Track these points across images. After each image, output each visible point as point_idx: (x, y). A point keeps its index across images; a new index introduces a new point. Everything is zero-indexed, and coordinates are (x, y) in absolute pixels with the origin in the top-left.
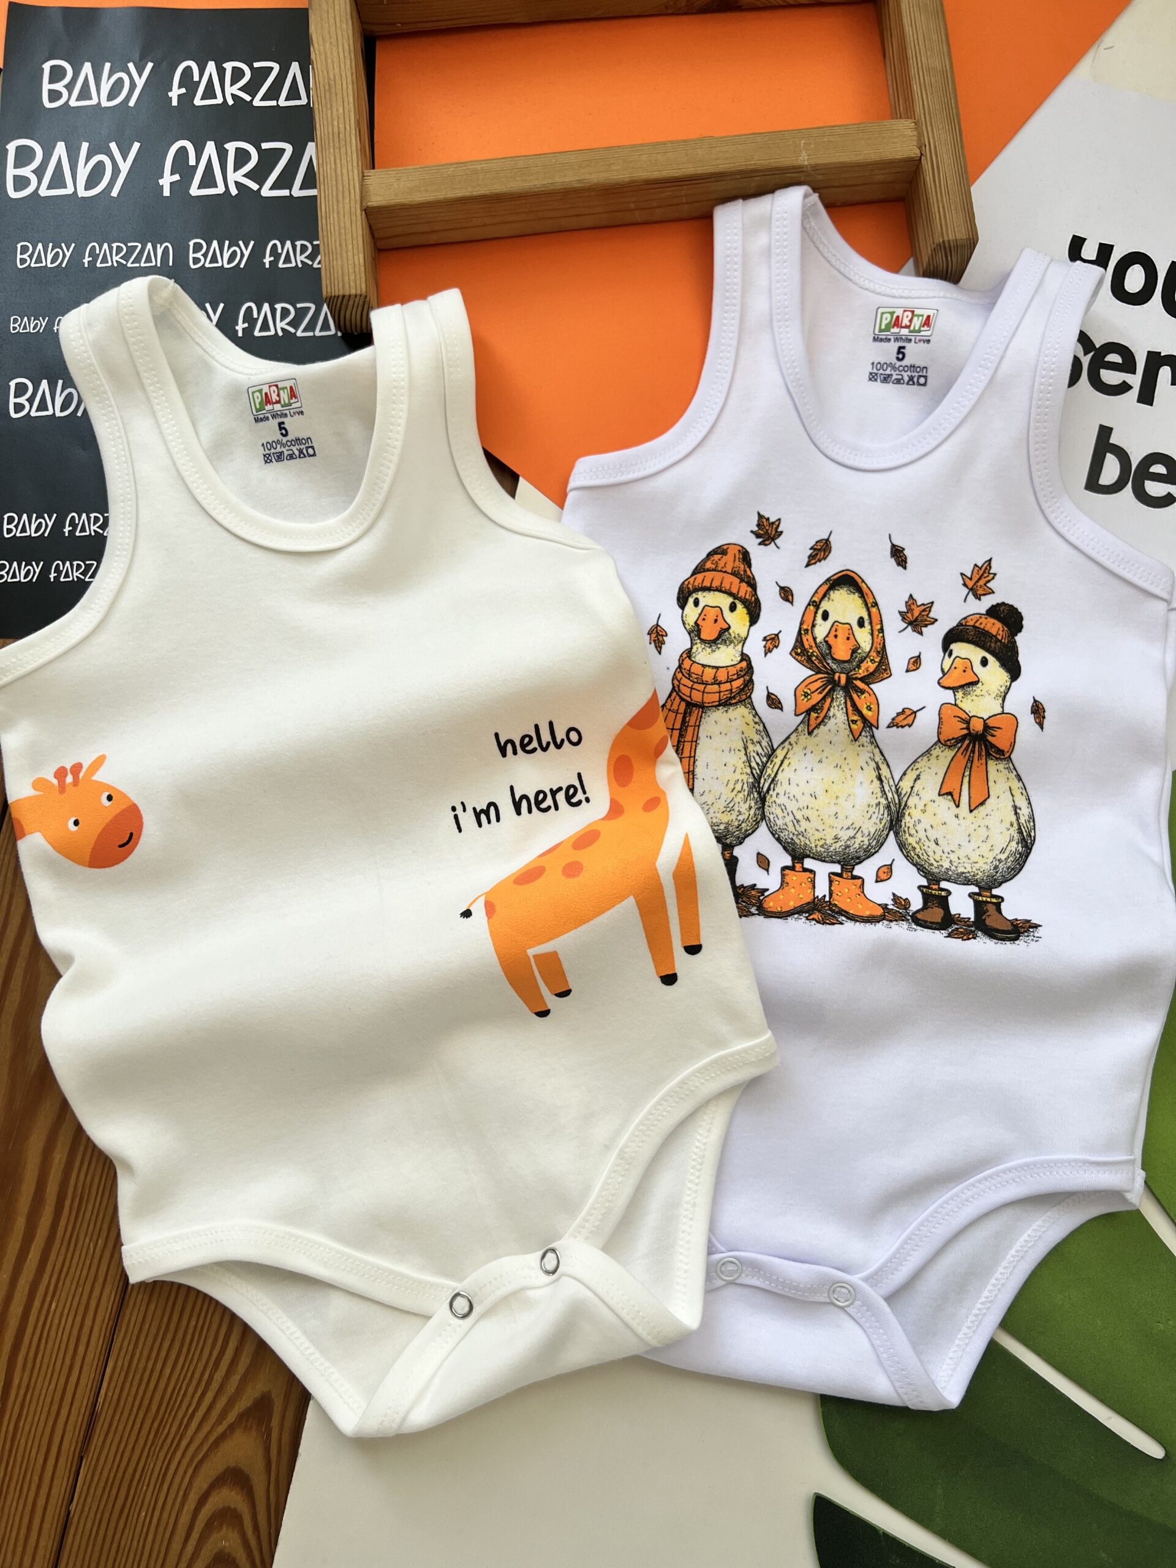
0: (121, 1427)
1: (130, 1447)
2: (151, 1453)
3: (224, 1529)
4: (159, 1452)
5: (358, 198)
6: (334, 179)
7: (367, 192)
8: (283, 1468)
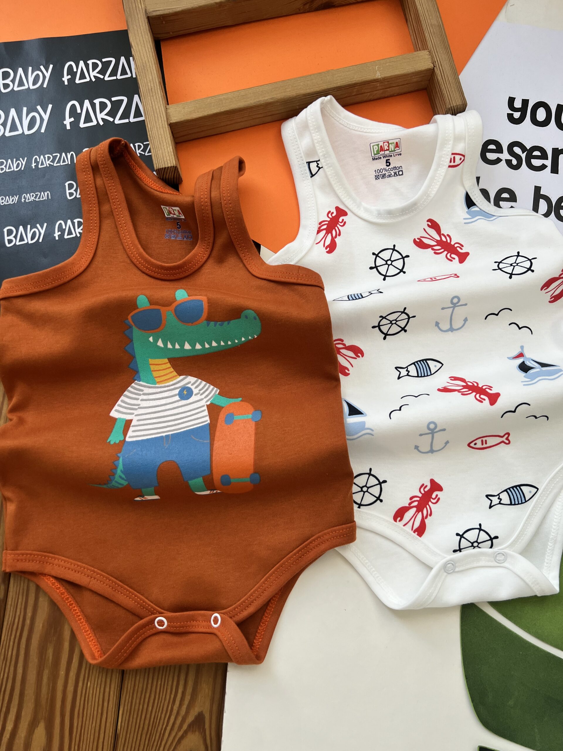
5: (165, 119)
6: (152, 112)
7: (169, 116)
8: (214, 749)
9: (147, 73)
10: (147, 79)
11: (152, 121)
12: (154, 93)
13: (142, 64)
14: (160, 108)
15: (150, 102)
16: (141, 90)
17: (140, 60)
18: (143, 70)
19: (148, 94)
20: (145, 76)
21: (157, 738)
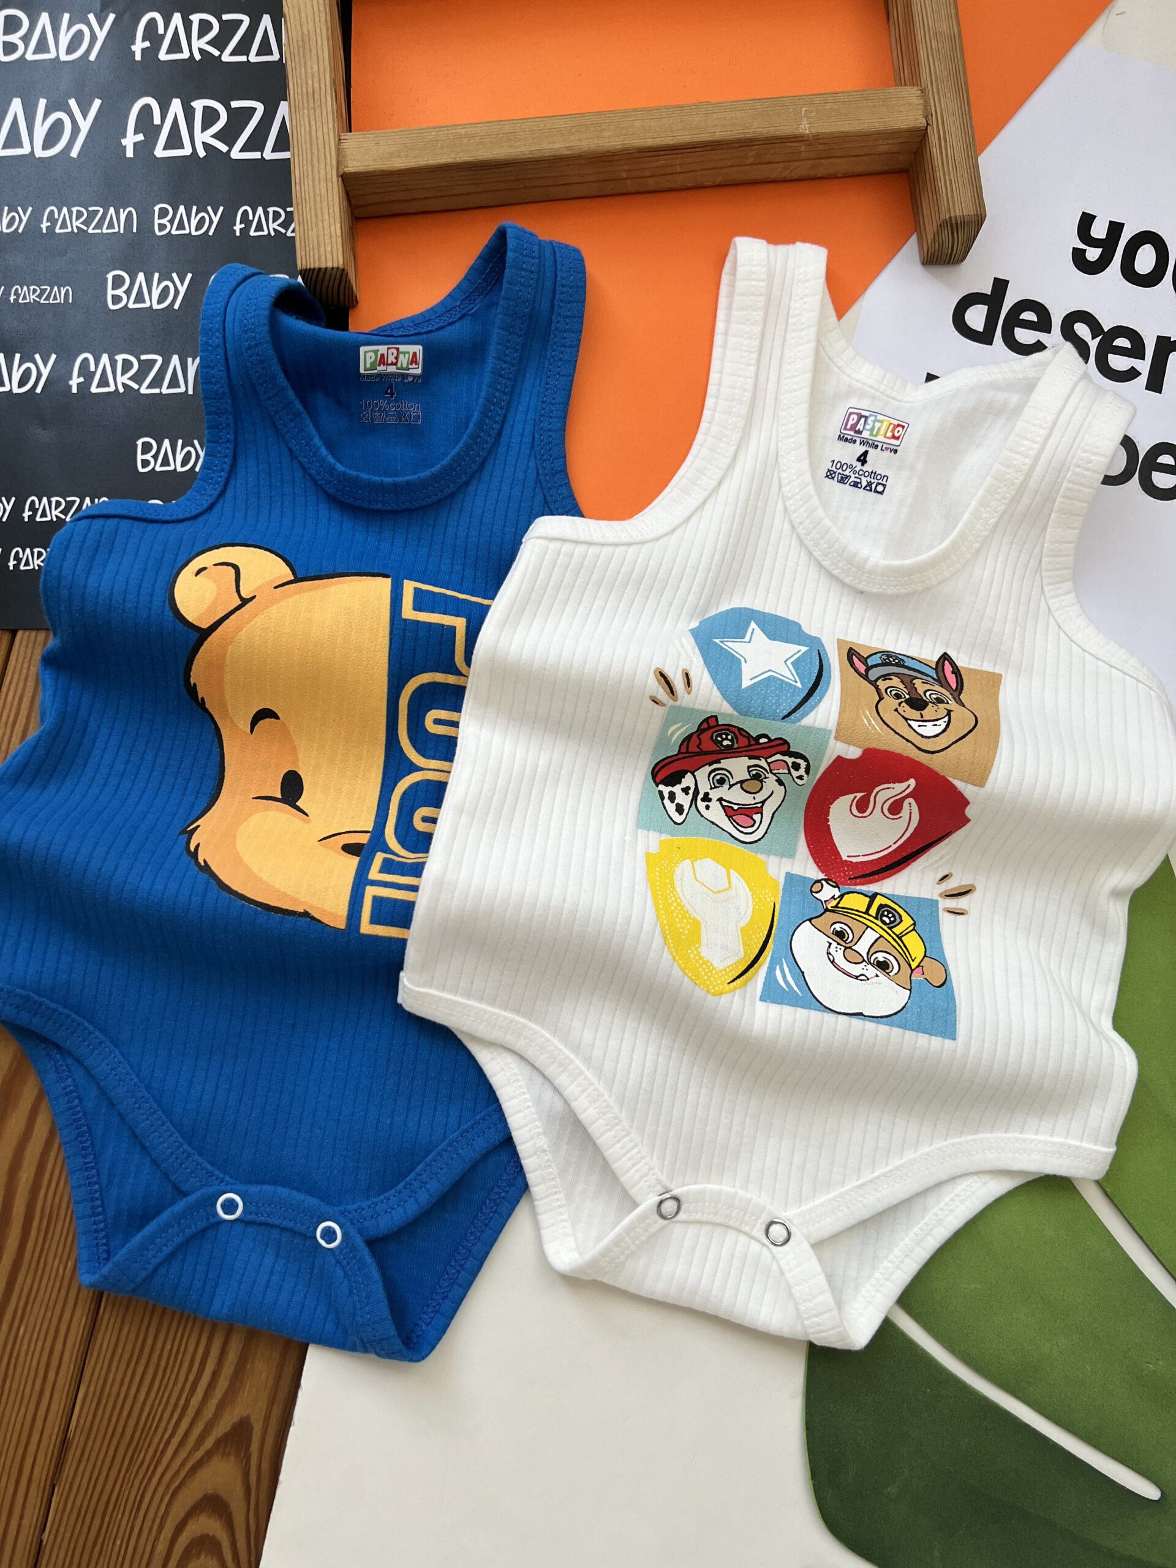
0: (94, 1454)
1: (104, 1474)
2: (126, 1481)
3: (202, 1557)
4: (134, 1480)
5: (334, 163)
6: (308, 142)
7: (343, 157)
8: (263, 1495)
9: (308, 56)
10: (305, 71)
11: (305, 163)
12: (319, 104)
13: (300, 35)
14: (326, 137)
15: (306, 120)
16: (292, 92)
18: (301, 50)
19: (305, 102)
20: (303, 65)
21: (148, 1458)
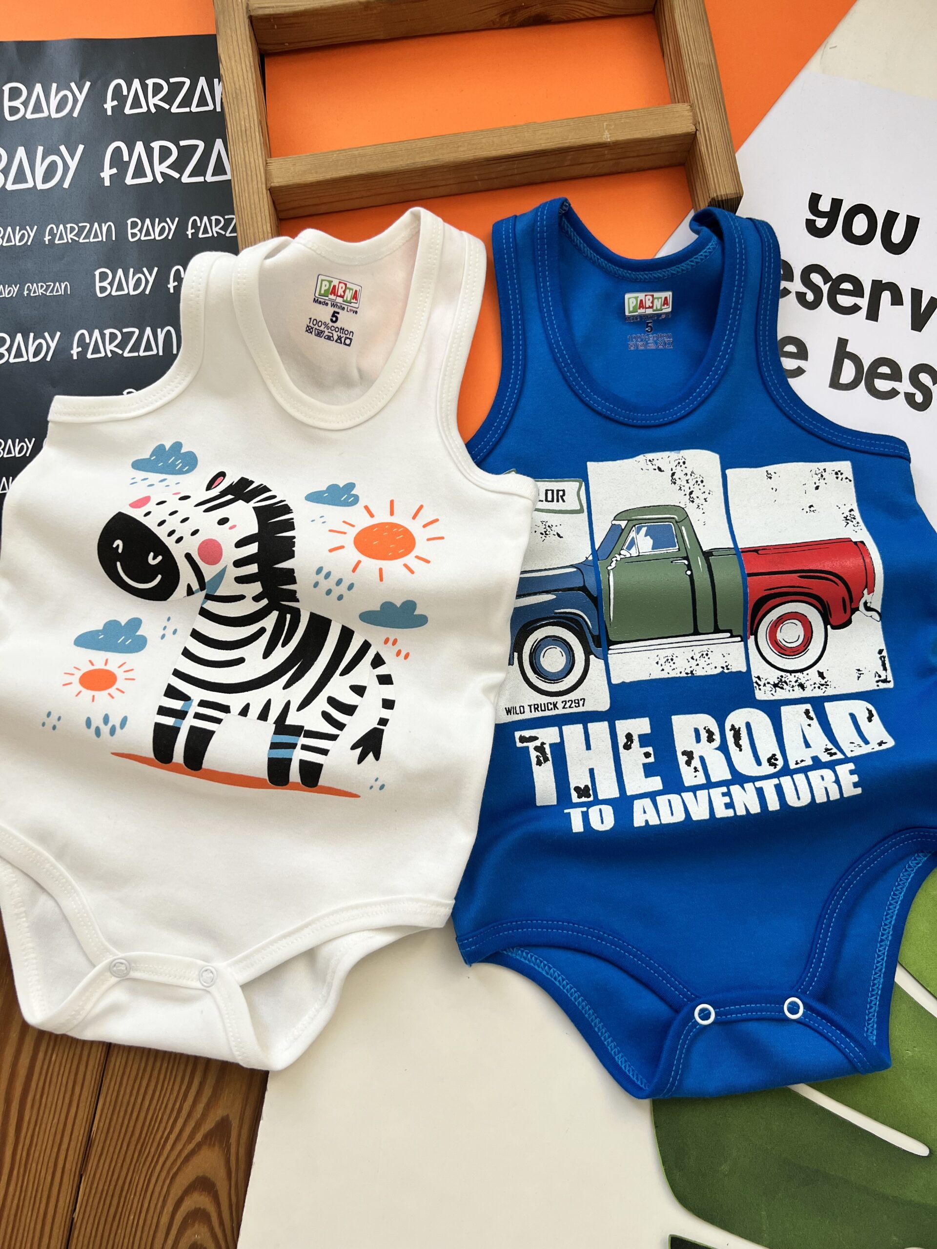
0: (111, 1150)
1: (119, 1165)
2: (136, 1170)
3: (196, 1226)
4: (143, 1167)
5: (264, 180)
6: (244, 166)
7: (270, 176)
8: (241, 1175)
9: (240, 105)
10: (239, 114)
11: (242, 181)
12: (250, 138)
13: (234, 90)
14: (257, 161)
15: (242, 150)
16: (230, 131)
17: (233, 84)
18: (235, 100)
19: (240, 137)
20: (237, 110)
21: (153, 1150)
